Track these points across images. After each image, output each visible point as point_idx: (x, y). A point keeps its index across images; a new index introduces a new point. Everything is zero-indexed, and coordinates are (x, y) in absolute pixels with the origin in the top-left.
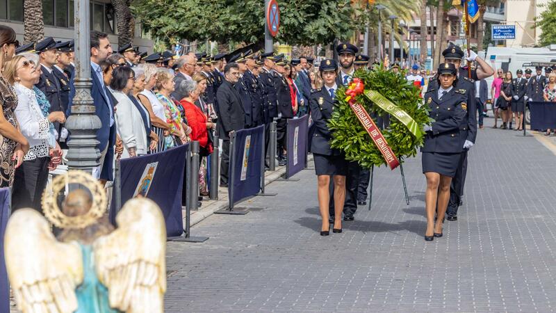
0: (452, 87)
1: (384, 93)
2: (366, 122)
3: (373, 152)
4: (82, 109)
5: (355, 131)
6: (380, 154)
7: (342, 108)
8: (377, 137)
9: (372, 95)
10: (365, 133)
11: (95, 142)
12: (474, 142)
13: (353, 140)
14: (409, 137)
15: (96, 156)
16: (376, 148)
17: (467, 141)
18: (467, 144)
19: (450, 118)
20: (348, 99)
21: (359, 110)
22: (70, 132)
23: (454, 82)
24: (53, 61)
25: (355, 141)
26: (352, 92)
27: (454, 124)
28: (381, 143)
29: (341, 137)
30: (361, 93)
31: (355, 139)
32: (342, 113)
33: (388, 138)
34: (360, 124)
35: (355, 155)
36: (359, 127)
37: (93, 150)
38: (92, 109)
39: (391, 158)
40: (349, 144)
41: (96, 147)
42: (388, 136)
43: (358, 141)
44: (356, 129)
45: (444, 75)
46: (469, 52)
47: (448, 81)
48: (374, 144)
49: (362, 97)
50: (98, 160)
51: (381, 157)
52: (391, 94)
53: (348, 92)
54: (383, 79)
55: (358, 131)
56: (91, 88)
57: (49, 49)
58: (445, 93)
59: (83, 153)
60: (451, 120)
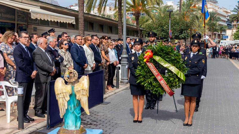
0: (197, 52)
1: (163, 58)
2: (155, 71)
3: (159, 87)
4: (124, 53)
5: (149, 77)
6: (162, 88)
7: (143, 65)
8: (161, 80)
9: (157, 58)
10: (154, 77)
11: (127, 60)
12: (205, 76)
13: (148, 81)
14: (177, 80)
15: (127, 63)
16: (160, 85)
17: (202, 76)
18: (203, 77)
19: (196, 67)
20: (145, 60)
21: (151, 66)
22: (122, 58)
23: (199, 49)
24: (120, 43)
25: (150, 82)
26: (147, 56)
27: (199, 70)
28: (163, 82)
29: (142, 79)
30: (151, 57)
31: (149, 80)
32: (143, 67)
33: (166, 80)
34: (152, 72)
35: (150, 88)
36: (151, 74)
37: (126, 62)
38: (126, 53)
39: (169, 91)
40: (146, 83)
41: (127, 61)
42: (166, 79)
43: (151, 81)
44: (150, 75)
45: (194, 46)
46: (205, 36)
47: (195, 49)
48: (159, 83)
49: (152, 59)
50: (127, 64)
51: (163, 90)
52: (167, 58)
53: (145, 57)
54: (162, 50)
55: (151, 76)
56: (126, 49)
57: (120, 40)
58: (194, 55)
59: (124, 62)
60: (196, 68)
